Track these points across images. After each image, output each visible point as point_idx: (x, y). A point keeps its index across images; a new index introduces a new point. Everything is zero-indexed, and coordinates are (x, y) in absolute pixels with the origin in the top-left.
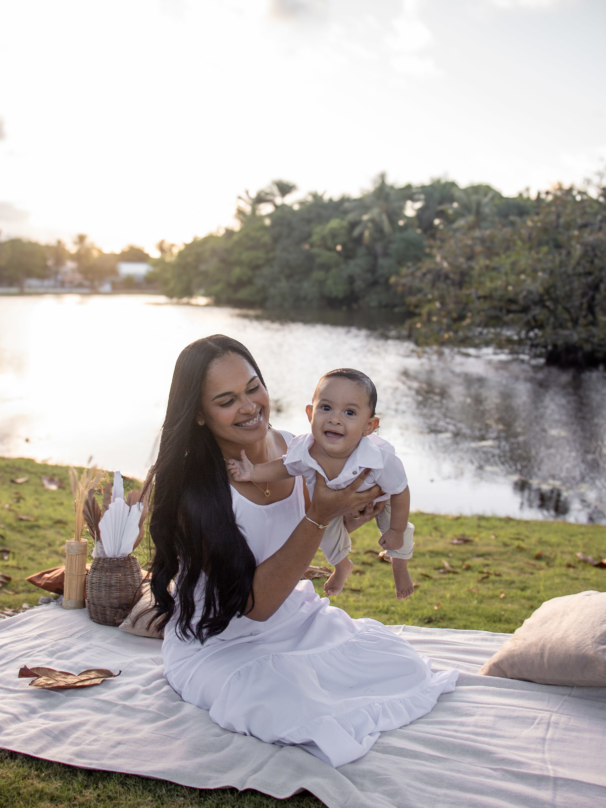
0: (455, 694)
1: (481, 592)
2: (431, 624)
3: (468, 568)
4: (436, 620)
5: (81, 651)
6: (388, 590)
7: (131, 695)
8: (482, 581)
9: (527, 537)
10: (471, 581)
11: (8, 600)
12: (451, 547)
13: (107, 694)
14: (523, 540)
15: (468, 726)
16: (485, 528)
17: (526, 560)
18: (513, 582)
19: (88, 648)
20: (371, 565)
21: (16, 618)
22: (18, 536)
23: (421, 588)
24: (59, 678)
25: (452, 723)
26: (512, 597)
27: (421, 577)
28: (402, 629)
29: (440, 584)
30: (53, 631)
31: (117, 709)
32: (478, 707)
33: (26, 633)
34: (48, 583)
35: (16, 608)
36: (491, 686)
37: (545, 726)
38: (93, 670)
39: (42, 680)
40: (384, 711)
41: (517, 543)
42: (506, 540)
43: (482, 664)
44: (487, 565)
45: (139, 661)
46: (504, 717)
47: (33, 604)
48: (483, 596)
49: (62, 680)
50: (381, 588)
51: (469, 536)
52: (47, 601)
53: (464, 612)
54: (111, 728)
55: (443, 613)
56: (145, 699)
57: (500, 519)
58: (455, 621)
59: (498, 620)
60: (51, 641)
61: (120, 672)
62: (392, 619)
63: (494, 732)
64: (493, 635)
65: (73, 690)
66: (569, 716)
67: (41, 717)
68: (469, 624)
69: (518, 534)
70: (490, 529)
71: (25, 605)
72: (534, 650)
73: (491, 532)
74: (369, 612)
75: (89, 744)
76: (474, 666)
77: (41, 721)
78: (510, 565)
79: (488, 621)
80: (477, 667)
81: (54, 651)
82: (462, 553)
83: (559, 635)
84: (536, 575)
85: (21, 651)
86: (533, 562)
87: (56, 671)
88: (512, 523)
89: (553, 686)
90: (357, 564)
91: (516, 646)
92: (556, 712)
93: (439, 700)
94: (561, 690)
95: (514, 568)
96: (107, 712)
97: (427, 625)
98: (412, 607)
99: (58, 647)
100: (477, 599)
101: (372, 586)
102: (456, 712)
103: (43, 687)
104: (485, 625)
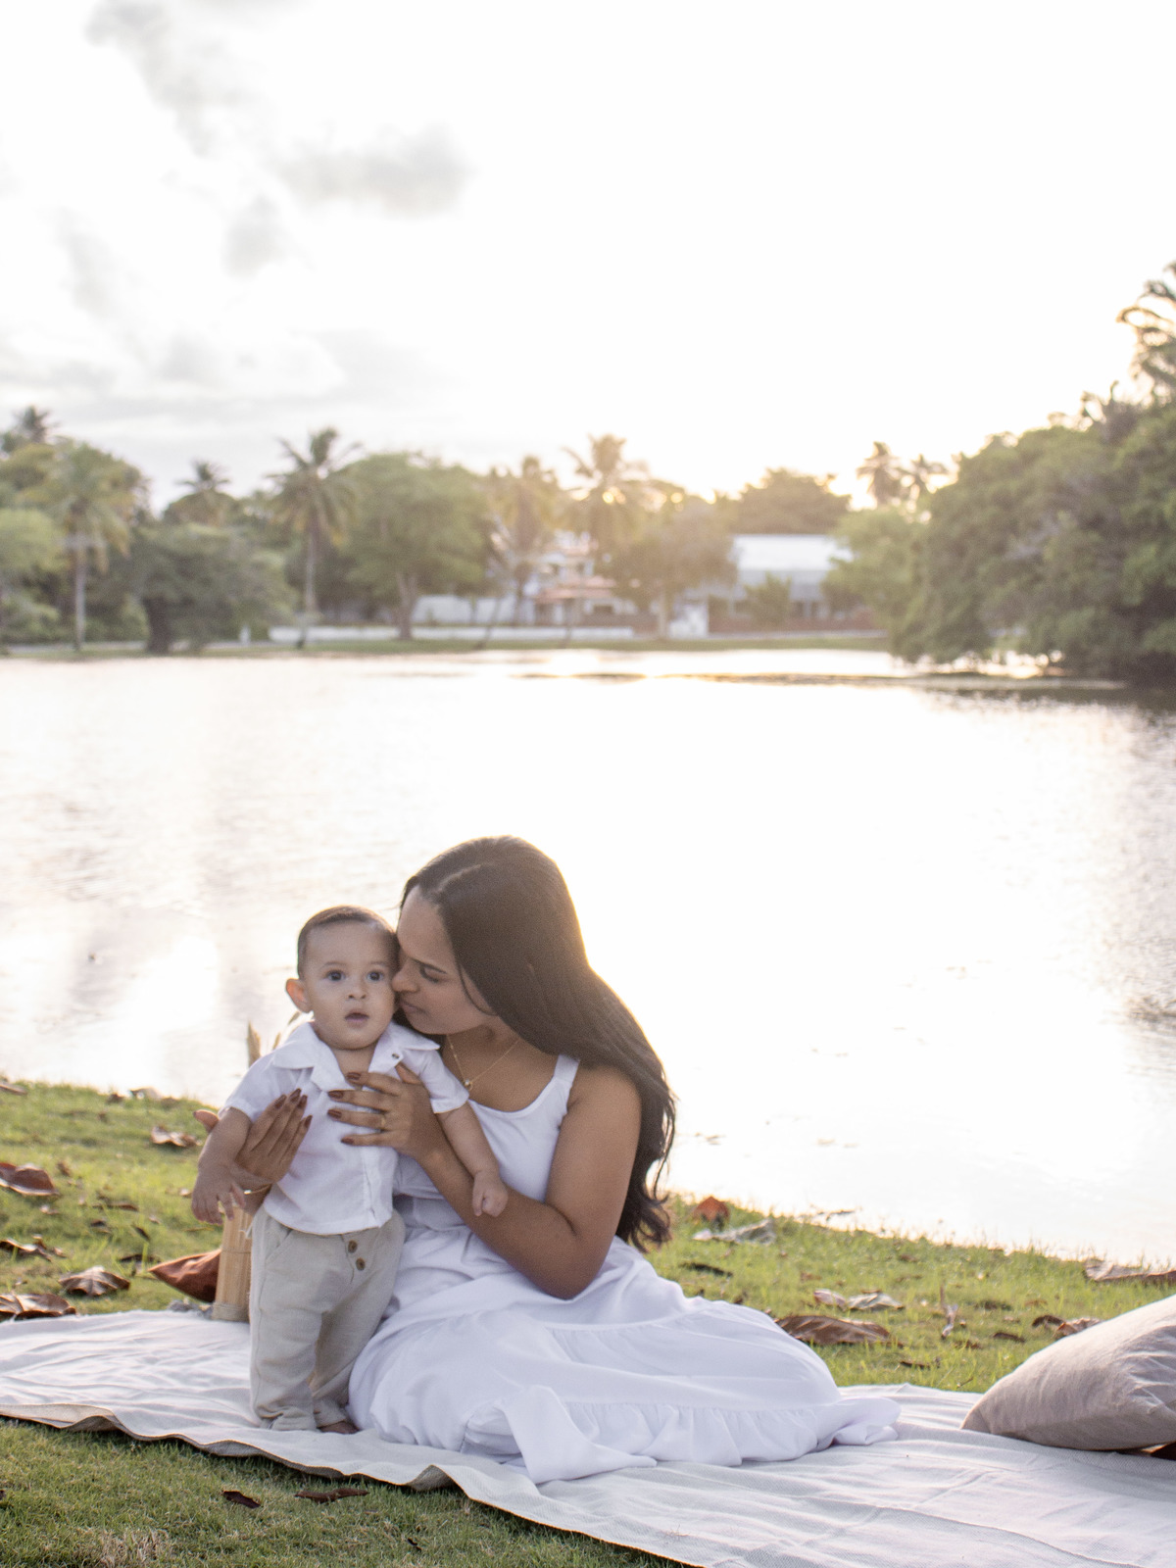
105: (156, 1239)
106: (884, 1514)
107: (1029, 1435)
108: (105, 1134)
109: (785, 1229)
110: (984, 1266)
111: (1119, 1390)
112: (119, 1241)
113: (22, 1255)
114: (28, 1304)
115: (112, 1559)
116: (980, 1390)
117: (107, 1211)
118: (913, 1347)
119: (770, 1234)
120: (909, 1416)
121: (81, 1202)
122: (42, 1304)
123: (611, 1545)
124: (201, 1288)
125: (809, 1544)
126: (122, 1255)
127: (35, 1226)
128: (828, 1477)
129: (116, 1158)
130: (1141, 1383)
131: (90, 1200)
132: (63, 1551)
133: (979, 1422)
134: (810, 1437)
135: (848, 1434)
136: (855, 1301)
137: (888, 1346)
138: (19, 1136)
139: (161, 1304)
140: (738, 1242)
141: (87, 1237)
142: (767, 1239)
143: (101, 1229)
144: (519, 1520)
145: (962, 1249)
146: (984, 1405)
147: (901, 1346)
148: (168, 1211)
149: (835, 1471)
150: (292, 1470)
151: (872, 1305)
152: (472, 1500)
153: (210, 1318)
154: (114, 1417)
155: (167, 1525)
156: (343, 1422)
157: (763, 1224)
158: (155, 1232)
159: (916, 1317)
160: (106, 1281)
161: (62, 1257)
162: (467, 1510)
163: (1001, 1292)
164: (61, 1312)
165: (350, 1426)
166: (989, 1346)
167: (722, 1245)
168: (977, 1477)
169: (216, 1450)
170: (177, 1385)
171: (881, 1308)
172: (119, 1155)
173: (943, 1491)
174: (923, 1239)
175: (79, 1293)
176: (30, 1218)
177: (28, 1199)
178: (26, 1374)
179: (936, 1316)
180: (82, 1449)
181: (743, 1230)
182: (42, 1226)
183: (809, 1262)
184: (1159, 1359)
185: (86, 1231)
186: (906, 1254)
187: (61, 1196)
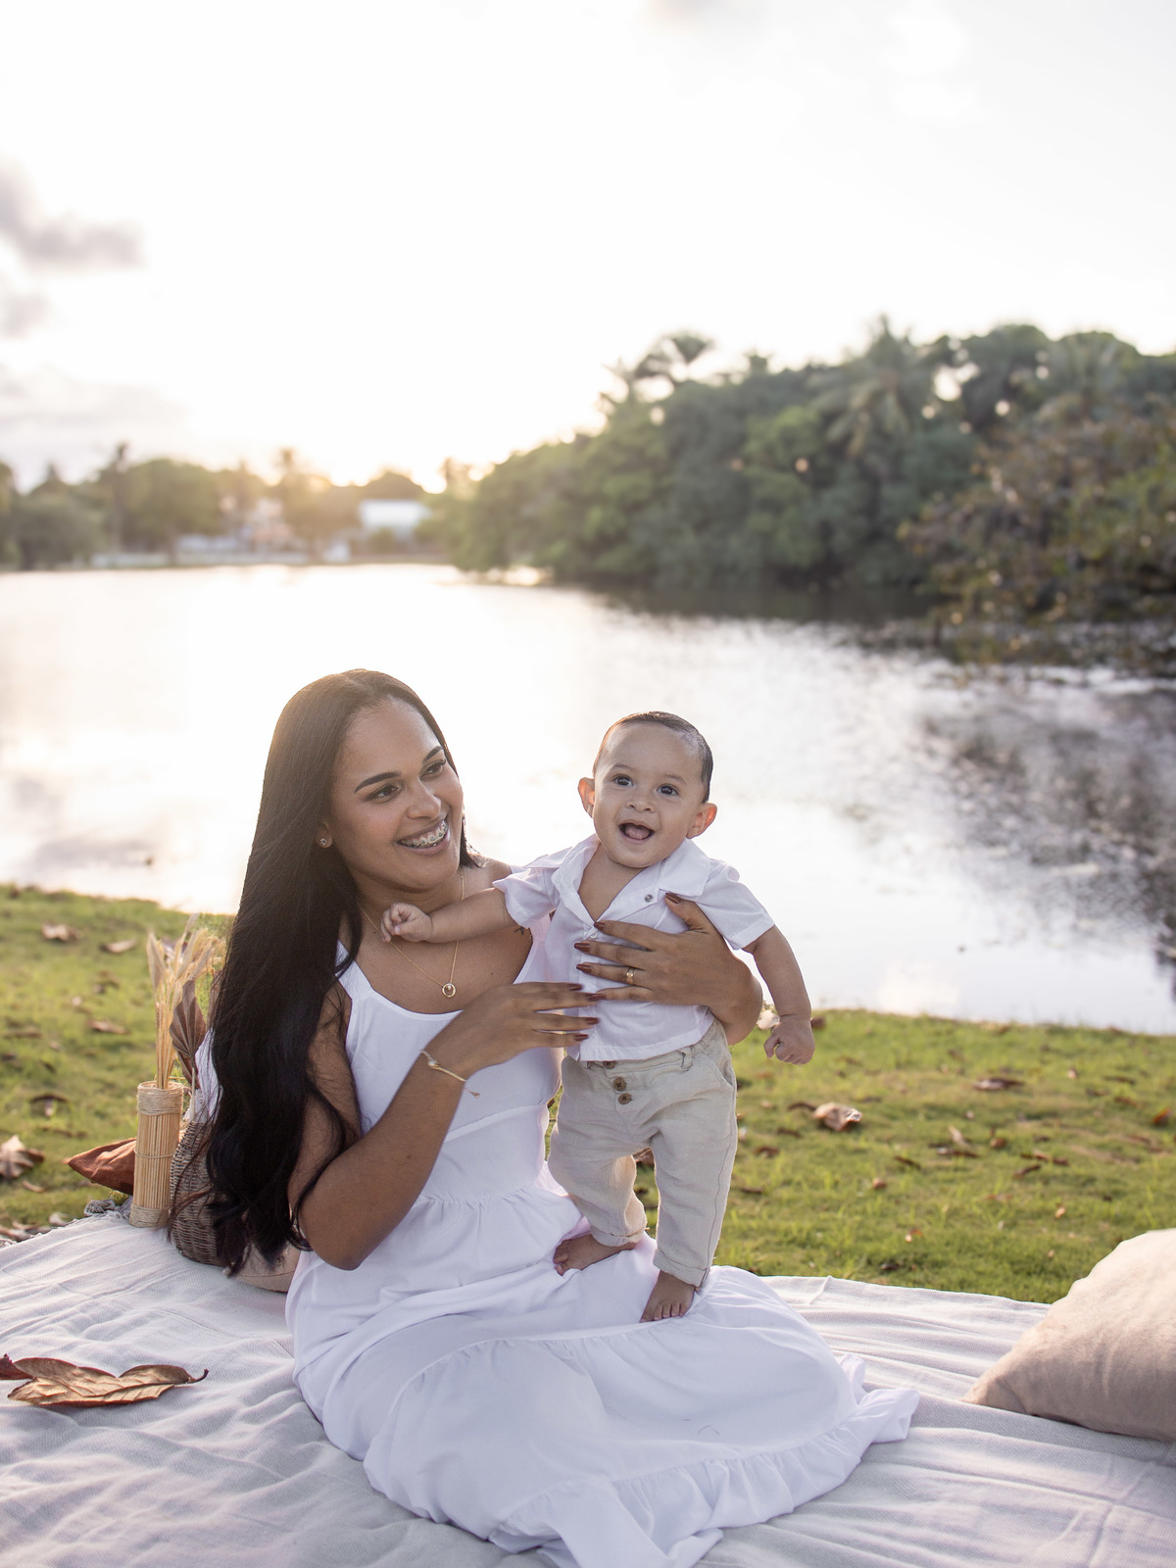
0: (906, 1446)
1: (1016, 1201)
2: (891, 1276)
3: (1003, 1145)
4: (904, 1266)
5: (138, 1323)
6: (818, 1194)
7: (214, 1423)
8: (1024, 1176)
9: (1145, 1074)
10: (997, 1175)
11: (24, 1205)
12: (974, 1096)
13: (165, 1423)
14: (1132, 1083)
15: (919, 1524)
16: (1058, 1052)
17: (1132, 1127)
18: (1091, 1180)
19: (153, 1316)
20: (796, 1134)
21: (26, 1246)
22: (82, 1066)
23: (892, 1190)
24: (79, 1383)
25: (886, 1516)
26: (1082, 1216)
27: (897, 1164)
28: (823, 1286)
29: (935, 1181)
30: (94, 1275)
31: (176, 1456)
32: (948, 1481)
33: (40, 1278)
34: (106, 1172)
35: (35, 1223)
36: (989, 1430)
37: (1090, 1536)
38: (152, 1367)
39: (38, 1387)
40: (734, 1479)
41: (1117, 1089)
42: (1097, 1081)
43: (977, 1375)
44: (1045, 1139)
45: (250, 1349)
46: (1002, 1509)
47: (74, 1213)
48: (1019, 1212)
49: (85, 1385)
50: (805, 1187)
51: (1020, 1072)
52: (100, 1209)
53: (970, 1249)
54: (153, 1501)
55: (922, 1250)
56: (242, 1434)
57: (1095, 1034)
58: (944, 1269)
59: (1038, 1270)
60: (87, 1297)
61: (206, 1372)
62: (812, 1259)
63: (976, 1543)
64: (1016, 1308)
65: (99, 1410)
66: (1149, 1515)
67: (16, 1471)
68: (972, 1277)
69: (1128, 1068)
70: (1069, 1056)
71: (55, 1218)
72: (1083, 1355)
73: (1068, 1063)
74: (767, 1242)
75: (94, 1539)
76: (960, 1379)
77: (15, 1480)
78: (1093, 1139)
79: (1016, 1273)
80: (967, 1381)
81: (86, 1319)
82: (995, 1111)
83: (1136, 1324)
84: (1145, 1165)
85: (17, 1319)
86: (1146, 1133)
87: (71, 1366)
88: (1120, 1043)
89: (1127, 1439)
90: (769, 1131)
91: (1045, 1342)
92: (1123, 1502)
93: (865, 1458)
94: (1143, 1448)
95: (1101, 1147)
96: (155, 1462)
97: (884, 1278)
98: (862, 1232)
99: (95, 1311)
100: (1004, 1217)
101: (787, 1183)
102: (902, 1490)
103: (35, 1402)
104: (1006, 1280)
117: (15, 1041)
124: (118, 1180)
160: (22, 1159)
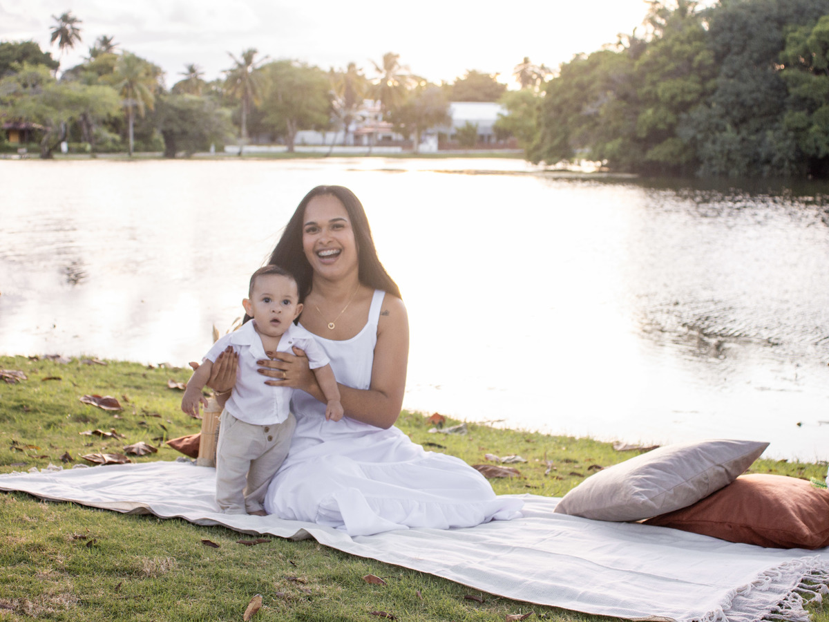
34: (186, 446)
52: (182, 461)
105: (170, 431)
106: (516, 549)
107: (585, 515)
108: (145, 383)
109: (472, 428)
110: (565, 444)
111: (628, 493)
112: (152, 431)
113: (105, 437)
114: (108, 458)
115: (148, 570)
116: (562, 497)
117: (146, 417)
118: (531, 479)
119: (465, 430)
120: (527, 507)
121: (134, 413)
122: (115, 458)
123: (387, 564)
124: (191, 451)
125: (480, 563)
126: (153, 437)
127: (112, 424)
128: (490, 534)
129: (151, 395)
130: (638, 489)
131: (138, 412)
132: (125, 566)
133: (562, 509)
134: (481, 517)
135: (499, 515)
136: (504, 459)
137: (520, 478)
138: (104, 384)
139: (172, 459)
140: (450, 434)
141: (137, 429)
142: (463, 432)
143: (144, 426)
144: (344, 553)
145: (555, 437)
146: (564, 501)
147: (525, 479)
148: (176, 418)
149: (493, 531)
150: (235, 531)
151: (513, 461)
152: (321, 545)
153: (196, 465)
154: (150, 508)
155: (175, 555)
156: (261, 511)
157: (461, 425)
158: (169, 428)
159: (533, 466)
160: (146, 449)
161: (125, 438)
162: (319, 549)
163: (573, 455)
164: (124, 462)
165: (264, 513)
166: (567, 479)
167: (442, 435)
168: (560, 534)
169: (199, 523)
170: (179, 494)
171: (516, 462)
172: (152, 393)
173: (544, 539)
174: (537, 432)
175: (133, 454)
176: (109, 421)
177: (108, 412)
178: (107, 489)
179: (542, 466)
180: (134, 522)
181: (452, 428)
182: (115, 424)
183: (482, 442)
184: (647, 479)
185: (136, 426)
186: (529, 439)
187: (124, 411)
